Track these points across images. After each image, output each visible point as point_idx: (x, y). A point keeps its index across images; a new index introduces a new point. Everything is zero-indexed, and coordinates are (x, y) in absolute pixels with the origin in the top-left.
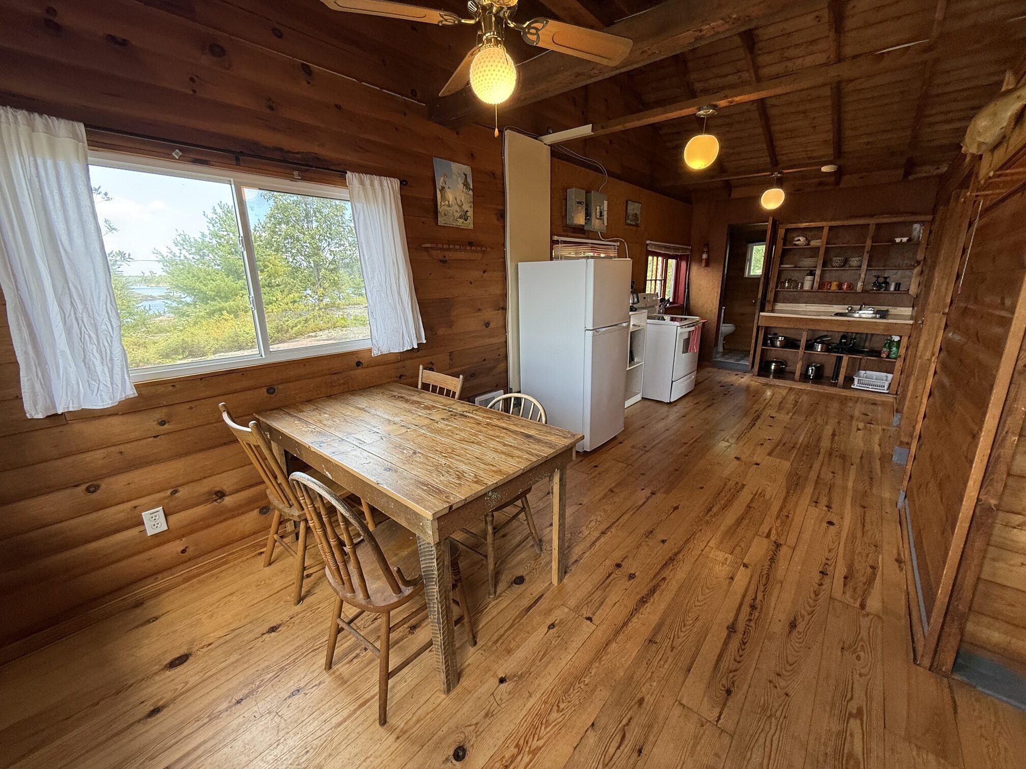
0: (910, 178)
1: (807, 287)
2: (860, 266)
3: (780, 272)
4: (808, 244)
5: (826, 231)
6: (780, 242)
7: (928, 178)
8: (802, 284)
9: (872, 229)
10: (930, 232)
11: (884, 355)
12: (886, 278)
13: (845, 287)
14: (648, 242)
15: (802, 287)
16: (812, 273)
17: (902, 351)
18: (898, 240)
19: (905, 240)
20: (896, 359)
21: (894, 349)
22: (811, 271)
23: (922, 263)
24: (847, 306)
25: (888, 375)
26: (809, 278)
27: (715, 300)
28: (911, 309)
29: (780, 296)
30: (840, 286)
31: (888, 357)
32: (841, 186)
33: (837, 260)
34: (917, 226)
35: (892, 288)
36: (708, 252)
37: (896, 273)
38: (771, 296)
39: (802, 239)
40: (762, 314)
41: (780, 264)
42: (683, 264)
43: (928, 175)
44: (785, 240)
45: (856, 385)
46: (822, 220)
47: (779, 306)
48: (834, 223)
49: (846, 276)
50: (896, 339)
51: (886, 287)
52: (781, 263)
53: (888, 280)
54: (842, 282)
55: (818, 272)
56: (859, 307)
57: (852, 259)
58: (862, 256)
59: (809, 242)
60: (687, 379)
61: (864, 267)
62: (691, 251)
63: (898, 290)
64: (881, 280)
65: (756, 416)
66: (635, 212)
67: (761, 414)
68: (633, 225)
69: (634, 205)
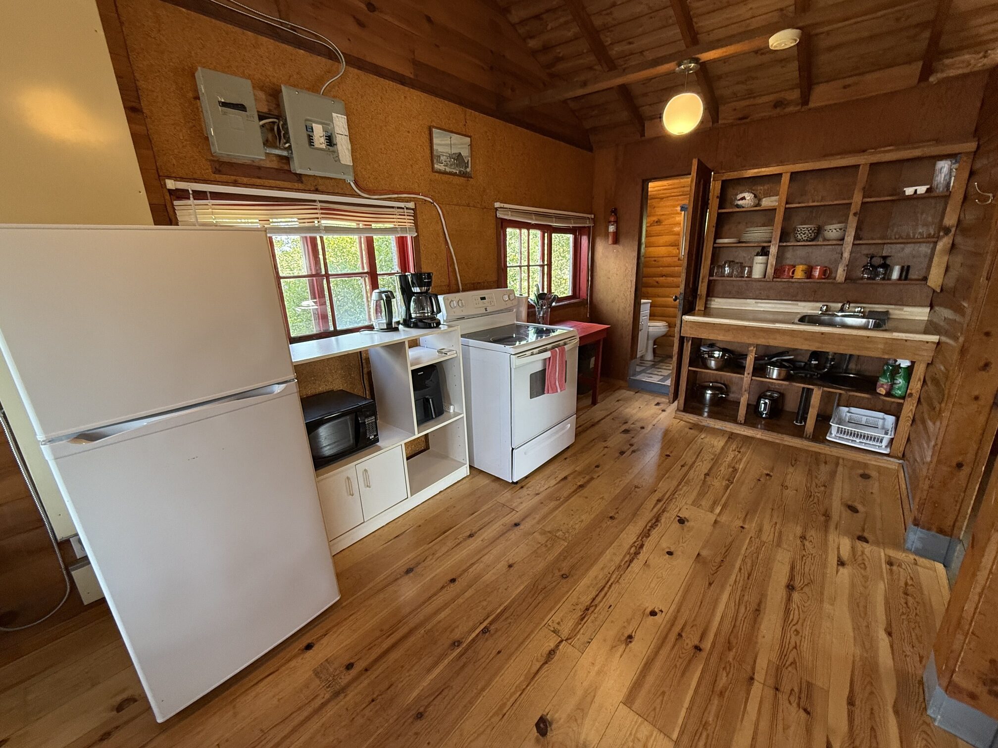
0: (932, 79)
1: (757, 273)
2: (843, 239)
3: (716, 252)
4: (758, 205)
5: (786, 179)
6: (714, 202)
7: (964, 76)
8: (751, 268)
9: (863, 175)
10: (972, 173)
11: (882, 391)
12: (885, 258)
13: (817, 273)
14: (497, 205)
15: (750, 272)
16: (764, 252)
17: (916, 385)
18: (909, 191)
19: (921, 190)
20: (903, 398)
21: (900, 381)
22: (764, 248)
23: (953, 230)
24: (820, 305)
25: (887, 416)
26: (760, 259)
27: (628, 293)
28: (928, 310)
29: (719, 288)
30: (809, 273)
31: (889, 394)
32: (812, 105)
33: (804, 230)
34: (944, 166)
35: (895, 275)
36: (616, 222)
37: (903, 249)
38: (702, 289)
39: (749, 196)
40: (687, 318)
41: (715, 239)
42: (585, 240)
43: (966, 71)
44: (723, 200)
45: (833, 435)
46: (781, 163)
47: (718, 303)
48: (799, 167)
49: (820, 255)
50: (905, 363)
51: (885, 274)
52: (717, 235)
53: (888, 262)
54: (813, 264)
55: (773, 250)
56: (840, 305)
57: (828, 227)
58: (845, 221)
59: (760, 200)
60: (557, 432)
61: (849, 239)
62: (594, 220)
63: (906, 278)
64: (877, 261)
65: (651, 520)
66: (455, 151)
67: (664, 511)
68: (455, 174)
69: (451, 138)
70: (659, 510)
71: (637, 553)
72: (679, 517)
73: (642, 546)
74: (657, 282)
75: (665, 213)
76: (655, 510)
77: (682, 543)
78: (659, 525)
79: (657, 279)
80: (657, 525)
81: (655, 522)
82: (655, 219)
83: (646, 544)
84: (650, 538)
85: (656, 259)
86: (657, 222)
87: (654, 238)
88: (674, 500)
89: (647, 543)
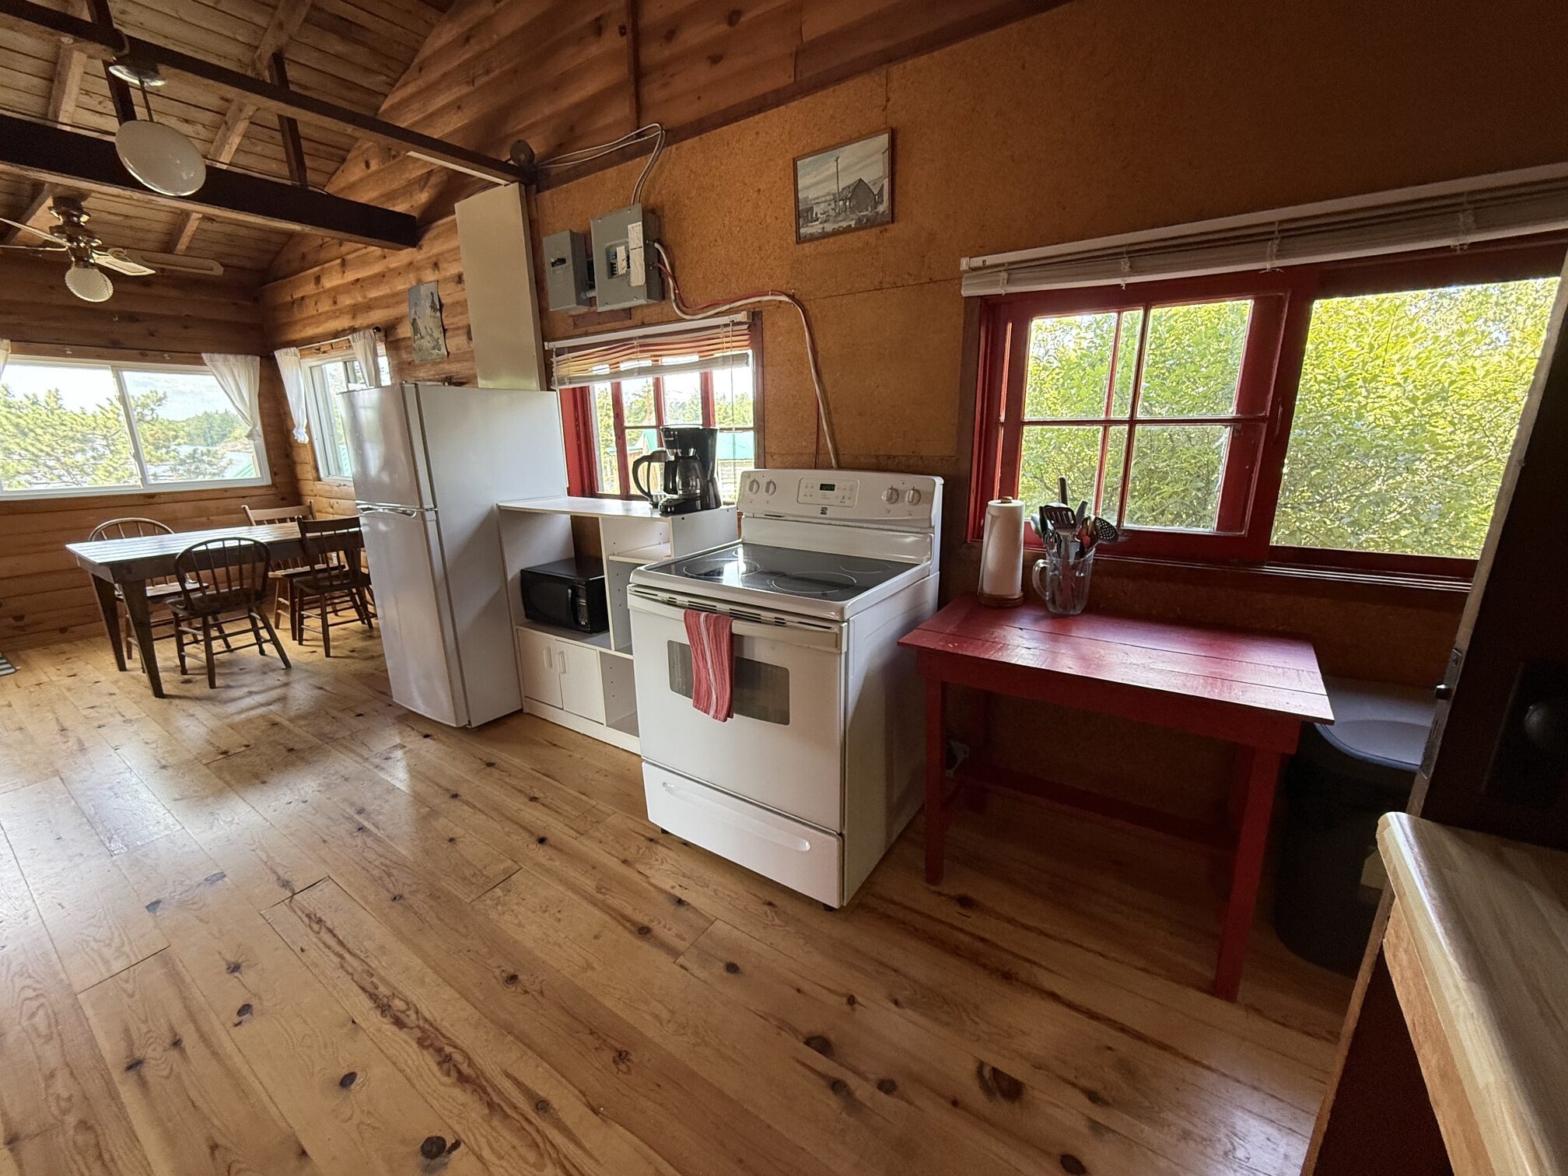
65: (471, 1063)
66: (847, 181)
67: (491, 1105)
68: (848, 230)
69: (837, 160)
70: (499, 1092)
71: (384, 1008)
72: (456, 1145)
73: (399, 1023)
76: (507, 1085)
77: (362, 1123)
78: (445, 1079)
80: (448, 1074)
81: (459, 1072)
83: (402, 1034)
84: (415, 1046)
88: (532, 1156)
89: (406, 1037)
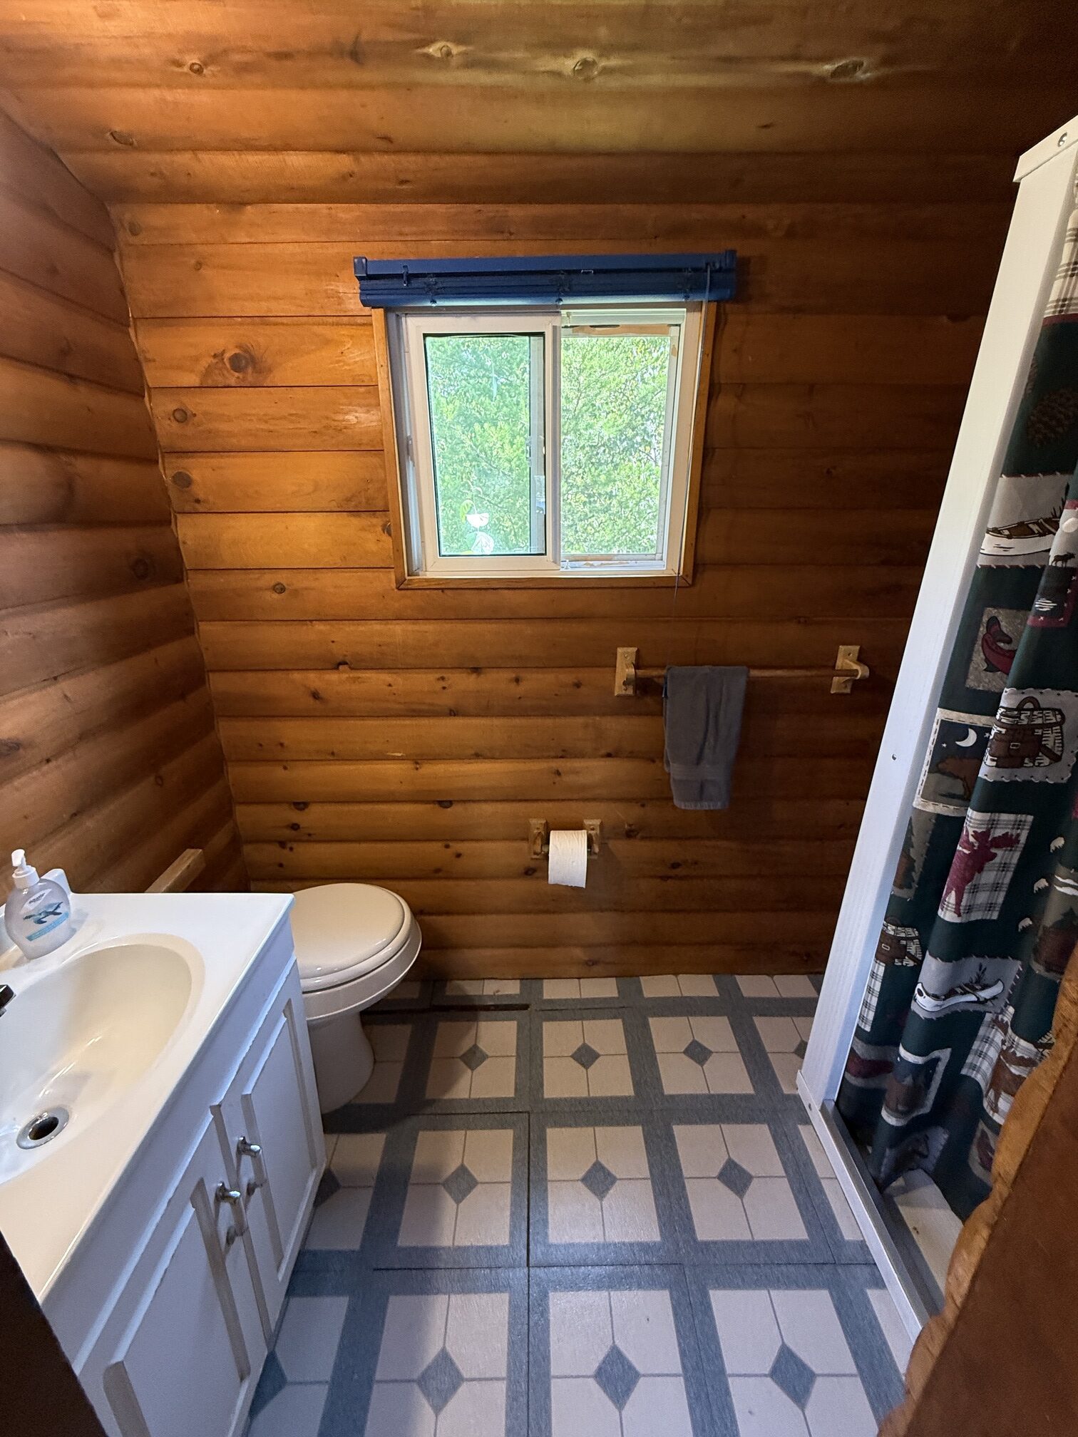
74: (315, 695)
75: (277, 308)
79: (314, 679)
82: (222, 340)
85: (282, 578)
86: (237, 363)
87: (240, 460)
